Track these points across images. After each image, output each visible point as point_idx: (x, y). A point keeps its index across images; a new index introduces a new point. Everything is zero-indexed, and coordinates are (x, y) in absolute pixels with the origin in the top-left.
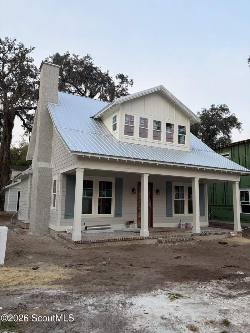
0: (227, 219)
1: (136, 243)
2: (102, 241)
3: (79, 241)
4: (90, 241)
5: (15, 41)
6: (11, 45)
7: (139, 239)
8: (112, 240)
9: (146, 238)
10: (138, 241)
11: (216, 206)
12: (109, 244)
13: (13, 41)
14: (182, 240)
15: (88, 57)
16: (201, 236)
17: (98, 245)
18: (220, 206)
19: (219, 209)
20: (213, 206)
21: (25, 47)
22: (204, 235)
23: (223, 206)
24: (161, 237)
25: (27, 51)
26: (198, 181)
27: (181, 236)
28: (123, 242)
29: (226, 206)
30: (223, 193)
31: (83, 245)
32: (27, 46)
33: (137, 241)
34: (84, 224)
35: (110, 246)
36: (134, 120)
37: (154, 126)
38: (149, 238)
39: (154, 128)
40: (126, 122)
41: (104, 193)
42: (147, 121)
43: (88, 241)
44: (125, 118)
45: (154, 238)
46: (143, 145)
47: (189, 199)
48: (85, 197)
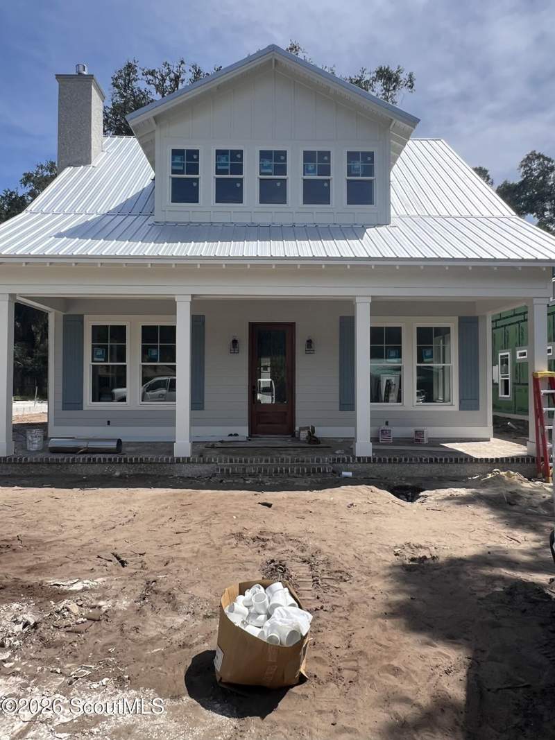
1: (151, 470)
4: (26, 459)
6: (178, 74)
8: (81, 461)
9: (178, 461)
13: (180, 67)
16: (371, 465)
22: (386, 463)
24: (226, 461)
34: (108, 423)
35: (78, 473)
36: (197, 160)
37: (261, 166)
38: (186, 461)
39: (263, 171)
40: (176, 168)
41: (154, 353)
42: (239, 156)
43: (21, 459)
44: (173, 159)
45: (204, 462)
46: (227, 223)
47: (418, 362)
48: (109, 364)
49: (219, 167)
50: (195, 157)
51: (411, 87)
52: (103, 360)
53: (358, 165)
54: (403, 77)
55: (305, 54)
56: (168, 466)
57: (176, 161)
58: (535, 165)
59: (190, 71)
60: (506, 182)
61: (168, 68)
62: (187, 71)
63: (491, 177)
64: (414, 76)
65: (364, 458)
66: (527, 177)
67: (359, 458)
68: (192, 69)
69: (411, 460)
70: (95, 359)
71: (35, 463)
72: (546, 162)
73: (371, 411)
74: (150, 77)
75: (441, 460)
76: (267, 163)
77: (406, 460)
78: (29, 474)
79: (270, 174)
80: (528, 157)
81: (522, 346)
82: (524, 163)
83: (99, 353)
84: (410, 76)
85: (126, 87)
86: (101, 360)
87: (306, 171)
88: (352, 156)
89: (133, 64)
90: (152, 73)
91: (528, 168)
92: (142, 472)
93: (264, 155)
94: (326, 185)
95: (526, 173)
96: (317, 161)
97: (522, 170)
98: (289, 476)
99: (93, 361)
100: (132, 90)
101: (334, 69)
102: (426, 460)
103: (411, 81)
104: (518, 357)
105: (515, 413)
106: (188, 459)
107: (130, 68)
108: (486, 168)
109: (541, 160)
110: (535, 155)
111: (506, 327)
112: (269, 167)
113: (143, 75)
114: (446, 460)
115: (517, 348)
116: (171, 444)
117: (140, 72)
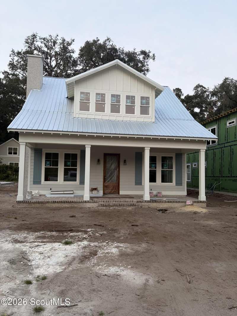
0: (233, 190)
1: (75, 205)
2: (41, 202)
3: (21, 201)
4: (31, 201)
5: (57, 37)
6: (55, 40)
7: (79, 202)
8: (51, 202)
9: (85, 202)
10: (78, 204)
11: (224, 177)
12: (48, 205)
13: (56, 37)
14: (121, 205)
15: (108, 39)
16: (149, 203)
17: (38, 205)
18: (226, 177)
19: (226, 180)
20: (221, 177)
21: (67, 41)
22: (154, 202)
23: (229, 177)
24: (102, 202)
25: (69, 44)
26: (149, 150)
27: (125, 202)
28: (62, 204)
29: (231, 176)
30: (229, 163)
31: (24, 204)
32: (68, 39)
33: (76, 204)
34: (51, 189)
35: (50, 207)
36: (89, 96)
37: (112, 100)
38: (88, 202)
39: (112, 101)
40: (81, 98)
41: (69, 163)
42: (104, 96)
43: (29, 201)
44: (81, 95)
45: (94, 202)
46: (99, 119)
47: (162, 169)
48: (51, 167)
49: (97, 99)
50: (88, 95)
51: (154, 59)
52: (49, 166)
53: (144, 101)
54: (151, 55)
55: (113, 43)
56: (82, 204)
57: (82, 96)
58: (199, 89)
59: (60, 39)
60: (188, 95)
61: (51, 38)
62: (59, 39)
63: (183, 92)
64: (155, 55)
65: (147, 201)
66: (196, 94)
67: (146, 201)
68: (61, 39)
69: (162, 201)
70: (46, 165)
71: (34, 203)
72: (203, 89)
73: (150, 186)
74: (42, 40)
75: (172, 201)
76: (114, 98)
77: (161, 201)
78: (31, 206)
79: (115, 103)
80: (197, 86)
81: (195, 162)
82: (195, 88)
83: (48, 163)
84: (154, 55)
85: (32, 43)
86: (48, 165)
87: (127, 102)
88: (142, 98)
89: (36, 34)
90: (44, 39)
91: (197, 90)
92: (72, 206)
93: (113, 96)
94: (133, 107)
95: (195, 92)
96: (131, 99)
97: (194, 91)
98: (124, 206)
99: (45, 166)
100: (34, 45)
101: (124, 48)
102: (167, 201)
103: (154, 57)
104: (193, 166)
105: (192, 188)
106: (89, 201)
107: (34, 36)
108: (181, 89)
109: (202, 88)
110: (199, 85)
111: (189, 155)
112: (114, 100)
113: (39, 39)
114: (174, 201)
115: (193, 163)
116: (83, 196)
117: (38, 38)
